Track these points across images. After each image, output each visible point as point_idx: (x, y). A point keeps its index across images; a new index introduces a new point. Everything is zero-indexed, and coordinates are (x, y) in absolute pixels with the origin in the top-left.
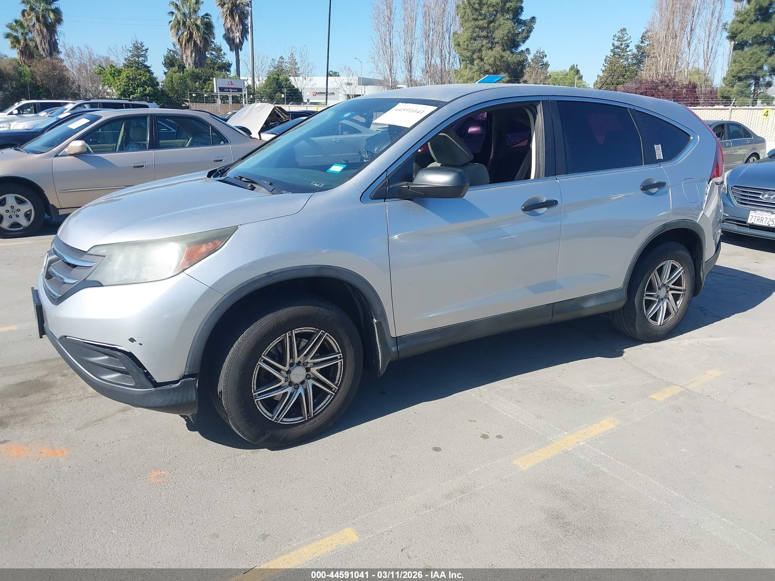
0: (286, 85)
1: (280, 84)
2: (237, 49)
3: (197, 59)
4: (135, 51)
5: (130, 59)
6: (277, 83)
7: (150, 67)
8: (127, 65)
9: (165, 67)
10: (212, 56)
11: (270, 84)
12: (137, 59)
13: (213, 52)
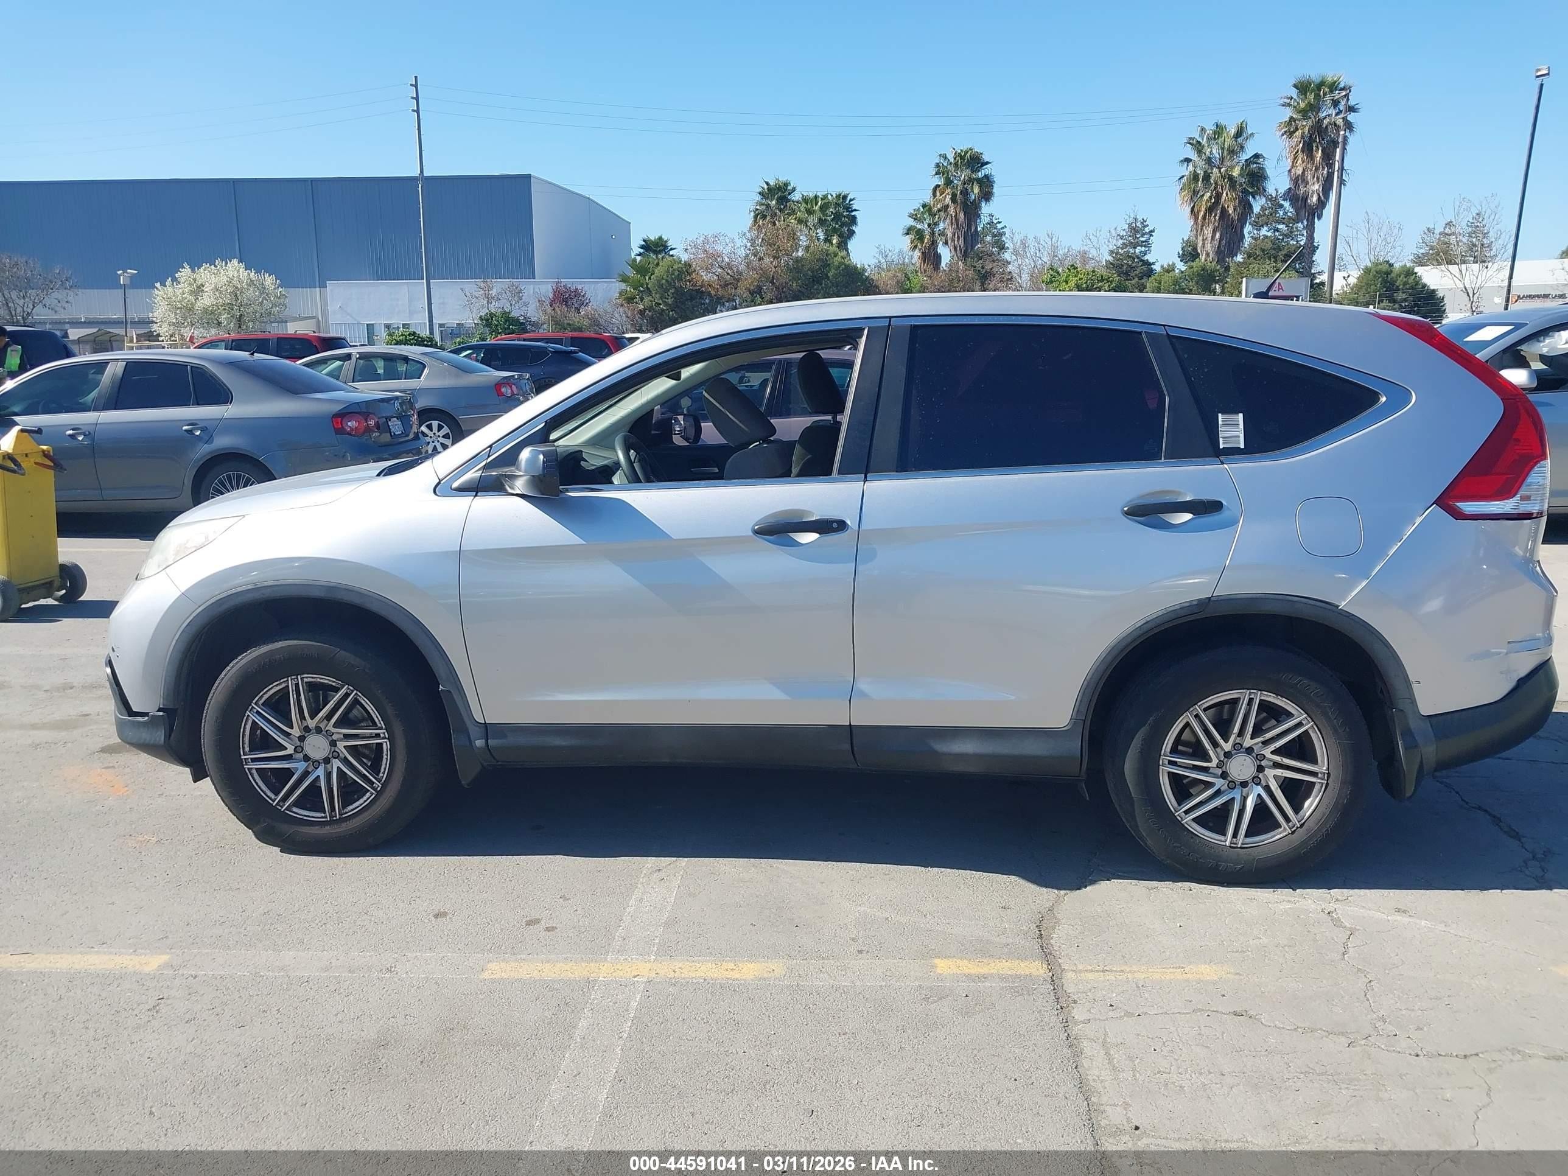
0: (1405, 284)
1: (1393, 283)
2: (1310, 218)
3: (1224, 242)
4: (1130, 236)
5: (1120, 251)
6: (1385, 281)
7: (1153, 263)
8: (1111, 263)
9: (1181, 261)
10: (1277, 234)
11: (1367, 284)
12: (1132, 251)
13: (1280, 227)
